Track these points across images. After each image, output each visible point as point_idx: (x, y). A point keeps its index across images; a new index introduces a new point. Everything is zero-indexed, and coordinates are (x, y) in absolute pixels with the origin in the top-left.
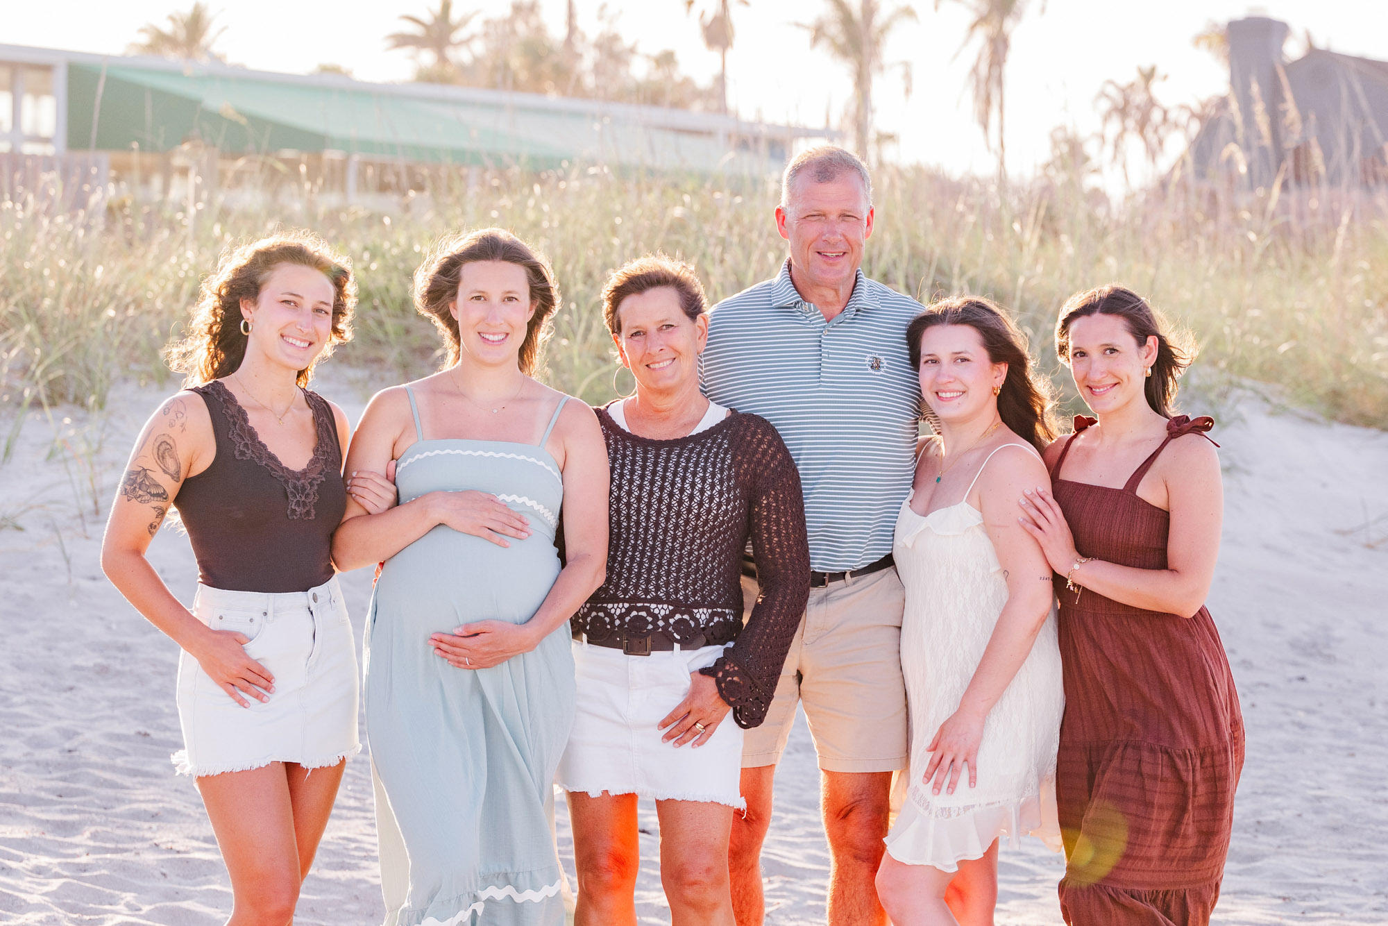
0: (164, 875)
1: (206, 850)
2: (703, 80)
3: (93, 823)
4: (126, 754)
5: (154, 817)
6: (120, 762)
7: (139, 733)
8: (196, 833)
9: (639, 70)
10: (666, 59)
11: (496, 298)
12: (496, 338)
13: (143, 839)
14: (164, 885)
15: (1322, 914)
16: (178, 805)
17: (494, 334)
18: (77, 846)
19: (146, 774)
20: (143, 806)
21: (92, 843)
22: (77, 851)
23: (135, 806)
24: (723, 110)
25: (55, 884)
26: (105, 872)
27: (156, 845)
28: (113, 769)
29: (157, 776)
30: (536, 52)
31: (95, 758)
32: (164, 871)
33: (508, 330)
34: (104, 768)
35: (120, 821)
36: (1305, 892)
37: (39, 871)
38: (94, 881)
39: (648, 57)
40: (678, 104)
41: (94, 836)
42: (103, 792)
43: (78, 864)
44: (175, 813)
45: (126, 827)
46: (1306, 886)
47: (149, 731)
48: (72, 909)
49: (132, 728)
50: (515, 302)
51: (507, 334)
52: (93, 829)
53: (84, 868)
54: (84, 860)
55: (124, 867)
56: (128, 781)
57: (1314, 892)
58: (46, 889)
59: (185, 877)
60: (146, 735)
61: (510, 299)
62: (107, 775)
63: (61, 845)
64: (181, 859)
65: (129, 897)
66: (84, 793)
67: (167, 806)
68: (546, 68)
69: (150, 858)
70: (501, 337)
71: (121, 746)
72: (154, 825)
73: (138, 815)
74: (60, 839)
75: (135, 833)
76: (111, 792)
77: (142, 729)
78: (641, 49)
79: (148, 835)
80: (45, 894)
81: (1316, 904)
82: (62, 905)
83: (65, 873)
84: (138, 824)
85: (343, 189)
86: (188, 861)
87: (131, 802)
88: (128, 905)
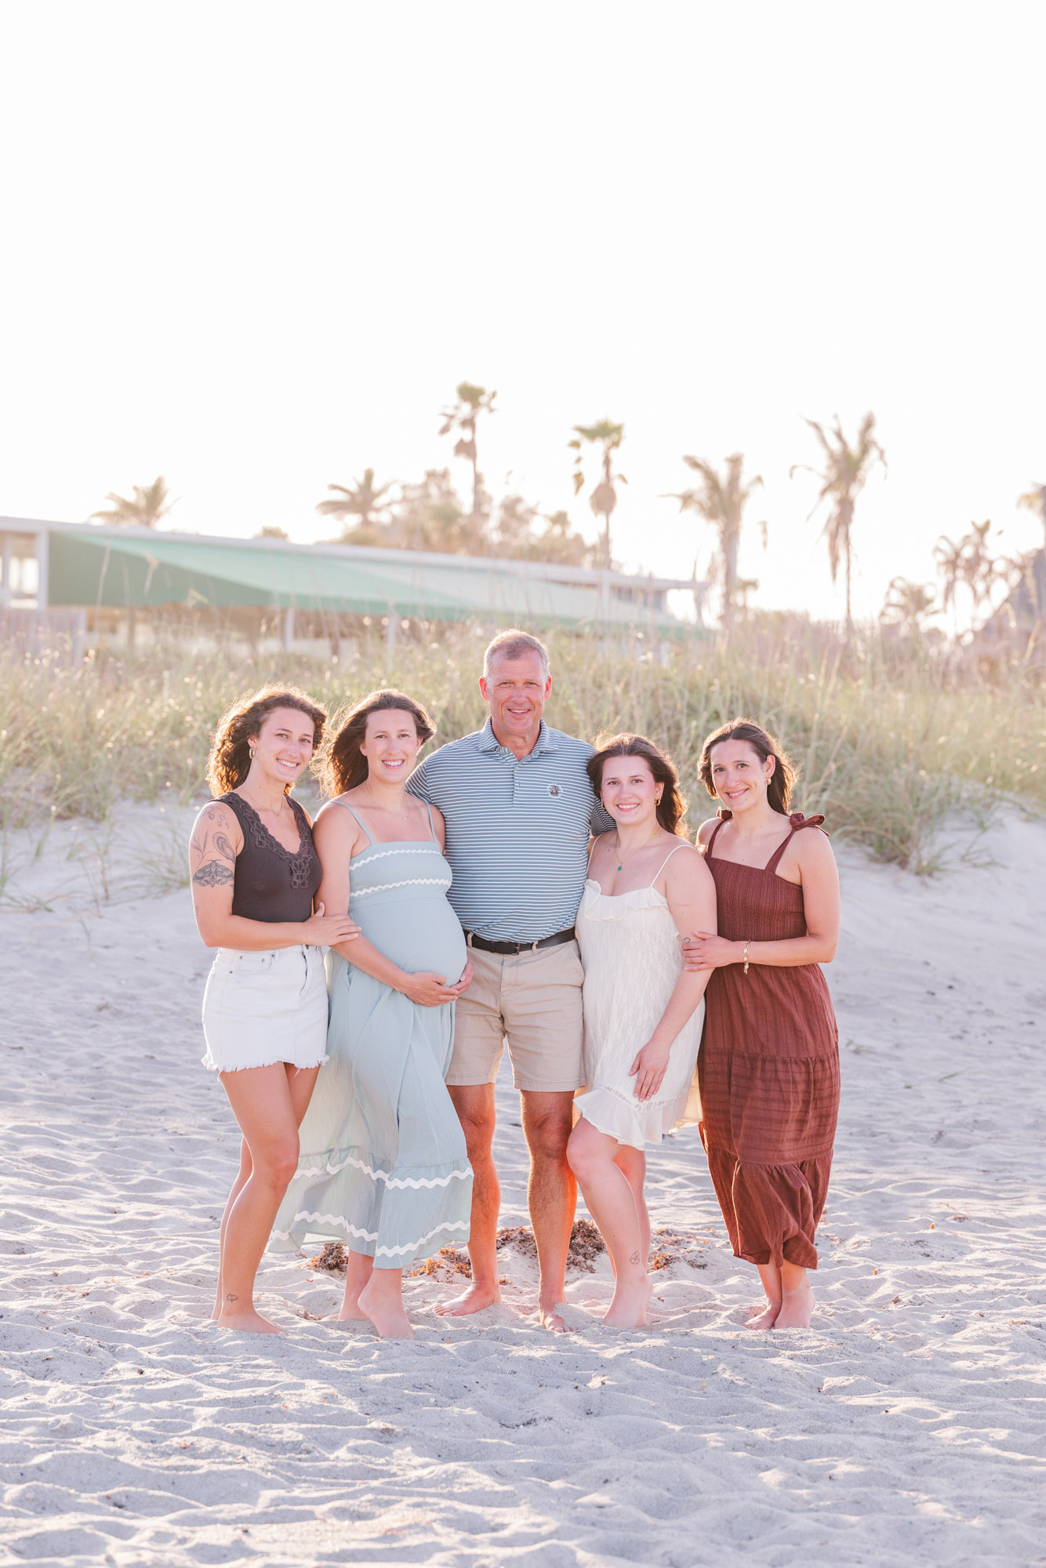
0: (172, 1149)
1: (201, 1133)
2: (591, 539)
3: (118, 1116)
4: (138, 1070)
5: (162, 1112)
6: (134, 1076)
7: (147, 1056)
8: (192, 1123)
9: (538, 528)
10: (560, 519)
11: (394, 736)
12: (396, 764)
13: (156, 1127)
14: (171, 1156)
15: (1010, 1181)
16: (179, 1104)
17: (394, 761)
18: (108, 1130)
19: (154, 1084)
20: (154, 1105)
21: (118, 1129)
22: (109, 1134)
23: (148, 1105)
24: (607, 563)
25: (95, 1155)
26: (130, 1147)
27: (166, 1130)
28: (130, 1080)
29: (162, 1086)
30: (447, 516)
31: (116, 1073)
32: (172, 1147)
33: (404, 757)
34: (123, 1080)
35: (138, 1115)
36: (1001, 1167)
37: (83, 1147)
38: (124, 1152)
39: (546, 516)
40: (566, 561)
41: (120, 1124)
42: (124, 1096)
43: (110, 1142)
44: (177, 1109)
45: (142, 1119)
46: (1004, 1163)
47: (155, 1055)
48: (108, 1171)
49: (142, 1053)
50: (407, 738)
51: (403, 761)
52: (119, 1120)
53: (115, 1145)
54: (114, 1139)
55: (143, 1145)
56: (141, 1089)
57: (1008, 1167)
58: (89, 1158)
59: (186, 1151)
60: (152, 1057)
61: (404, 736)
62: (127, 1085)
63: (97, 1130)
64: (183, 1139)
65: (148, 1164)
66: (110, 1096)
67: (170, 1105)
68: (455, 530)
69: (161, 1138)
70: (399, 763)
71: (135, 1065)
72: (162, 1118)
73: (149, 1112)
74: (95, 1126)
75: (149, 1123)
76: (130, 1096)
77: (149, 1054)
78: (540, 510)
79: (158, 1124)
80: (89, 1162)
81: (1008, 1174)
82: (101, 1169)
83: (101, 1148)
84: (152, 1117)
85: (283, 637)
86: (188, 1141)
87: (144, 1102)
88: (147, 1169)
